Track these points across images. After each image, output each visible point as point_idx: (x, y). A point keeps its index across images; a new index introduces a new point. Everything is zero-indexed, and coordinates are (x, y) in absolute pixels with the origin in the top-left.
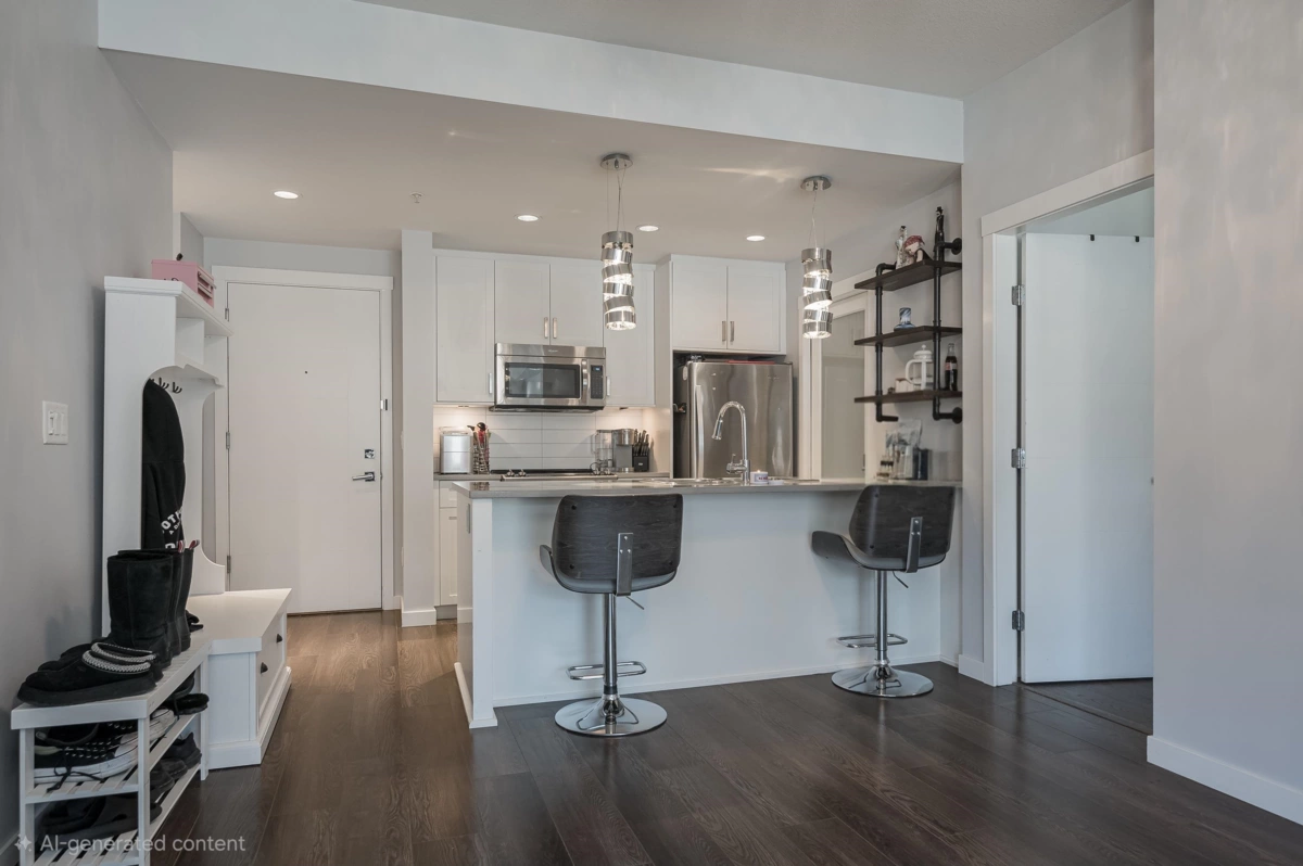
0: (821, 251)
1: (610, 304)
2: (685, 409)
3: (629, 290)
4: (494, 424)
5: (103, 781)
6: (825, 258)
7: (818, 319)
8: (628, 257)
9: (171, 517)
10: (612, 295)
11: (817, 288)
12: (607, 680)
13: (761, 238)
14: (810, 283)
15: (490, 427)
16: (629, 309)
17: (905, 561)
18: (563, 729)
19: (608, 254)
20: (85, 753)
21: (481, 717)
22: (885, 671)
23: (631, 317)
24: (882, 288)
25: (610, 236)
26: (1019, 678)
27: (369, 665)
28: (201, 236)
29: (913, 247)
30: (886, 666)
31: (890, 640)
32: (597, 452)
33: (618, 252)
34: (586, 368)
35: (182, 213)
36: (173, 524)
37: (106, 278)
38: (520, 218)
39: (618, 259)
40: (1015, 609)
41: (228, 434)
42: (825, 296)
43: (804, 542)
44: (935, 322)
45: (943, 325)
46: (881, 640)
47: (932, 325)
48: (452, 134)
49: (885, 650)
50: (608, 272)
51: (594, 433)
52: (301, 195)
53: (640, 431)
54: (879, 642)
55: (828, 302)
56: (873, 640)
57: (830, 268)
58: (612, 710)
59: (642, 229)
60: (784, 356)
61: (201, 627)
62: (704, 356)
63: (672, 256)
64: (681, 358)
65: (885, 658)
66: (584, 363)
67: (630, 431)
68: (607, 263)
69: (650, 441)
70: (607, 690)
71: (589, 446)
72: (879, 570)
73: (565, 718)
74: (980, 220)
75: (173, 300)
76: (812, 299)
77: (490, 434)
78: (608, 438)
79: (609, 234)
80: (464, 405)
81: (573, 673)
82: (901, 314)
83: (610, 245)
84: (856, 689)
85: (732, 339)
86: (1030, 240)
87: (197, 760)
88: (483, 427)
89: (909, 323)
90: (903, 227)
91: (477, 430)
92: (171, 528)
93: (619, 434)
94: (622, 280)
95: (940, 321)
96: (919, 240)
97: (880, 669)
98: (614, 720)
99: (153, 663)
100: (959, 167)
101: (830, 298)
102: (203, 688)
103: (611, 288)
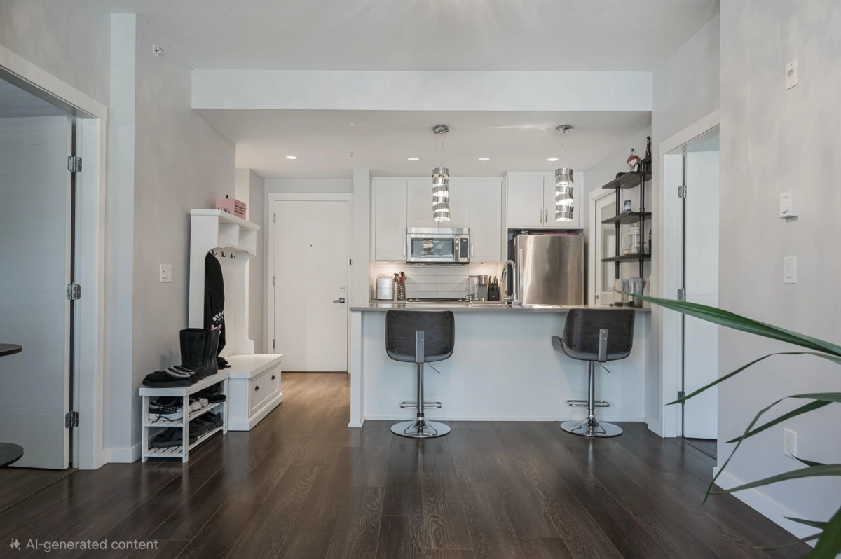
0: (567, 169)
1: (435, 208)
3: (446, 200)
4: (409, 272)
5: (172, 421)
6: (568, 173)
7: (564, 211)
8: (445, 181)
9: (217, 315)
10: (436, 203)
11: (564, 192)
12: (418, 410)
13: (556, 159)
14: (559, 189)
15: (406, 274)
16: (446, 210)
17: (598, 356)
18: (394, 433)
19: (435, 181)
20: (167, 410)
21: (355, 422)
22: (593, 422)
23: (448, 215)
24: (619, 188)
25: (436, 171)
26: (683, 435)
27: (323, 397)
28: (263, 179)
29: (633, 162)
30: (594, 419)
31: (596, 404)
32: (470, 289)
33: (440, 180)
34: (457, 239)
35: (251, 170)
36: (218, 319)
37: (191, 210)
38: (409, 159)
39: (440, 182)
40: (680, 390)
41: (274, 278)
42: (568, 196)
43: (549, 342)
44: (641, 209)
45: (645, 211)
46: (592, 403)
47: (639, 211)
48: (352, 125)
49: (593, 409)
50: (435, 190)
51: (467, 277)
52: (298, 157)
53: (493, 277)
54: (589, 405)
55: (571, 200)
56: (587, 403)
57: (572, 179)
58: (420, 425)
59: (480, 159)
61: (230, 366)
62: (530, 232)
63: (508, 172)
65: (593, 414)
66: (457, 237)
67: (486, 277)
68: (434, 185)
69: (499, 283)
70: (418, 415)
71: (465, 285)
72: (590, 360)
73: (396, 429)
74: (659, 144)
75: (217, 218)
76: (561, 198)
77: (406, 278)
78: (476, 280)
79: (435, 170)
80: (391, 262)
81: (403, 405)
82: (625, 204)
83: (437, 175)
84: (574, 431)
85: (546, 221)
86: (689, 155)
87: (221, 425)
88: (402, 273)
89: (630, 210)
90: (633, 149)
91: (400, 275)
92: (217, 320)
93: (480, 278)
94: (442, 194)
95: (644, 209)
96: (637, 157)
97: (590, 421)
98: (422, 430)
99: (192, 376)
100: (650, 113)
101: (572, 198)
102: (225, 393)
103: (436, 199)
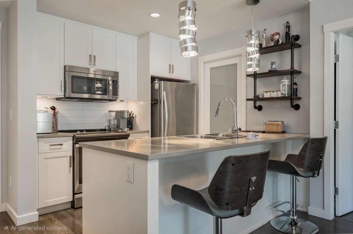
2: (157, 102)
15: (57, 108)
29: (277, 37)
32: (110, 121)
34: (110, 81)
40: (334, 186)
44: (291, 68)
45: (295, 69)
51: (107, 112)
53: (130, 112)
60: (189, 81)
63: (150, 33)
64: (153, 79)
66: (110, 79)
69: (134, 116)
71: (104, 118)
74: (323, 26)
77: (58, 112)
85: (173, 73)
88: (54, 108)
90: (265, 29)
93: (123, 112)
95: (293, 68)
96: (279, 34)
